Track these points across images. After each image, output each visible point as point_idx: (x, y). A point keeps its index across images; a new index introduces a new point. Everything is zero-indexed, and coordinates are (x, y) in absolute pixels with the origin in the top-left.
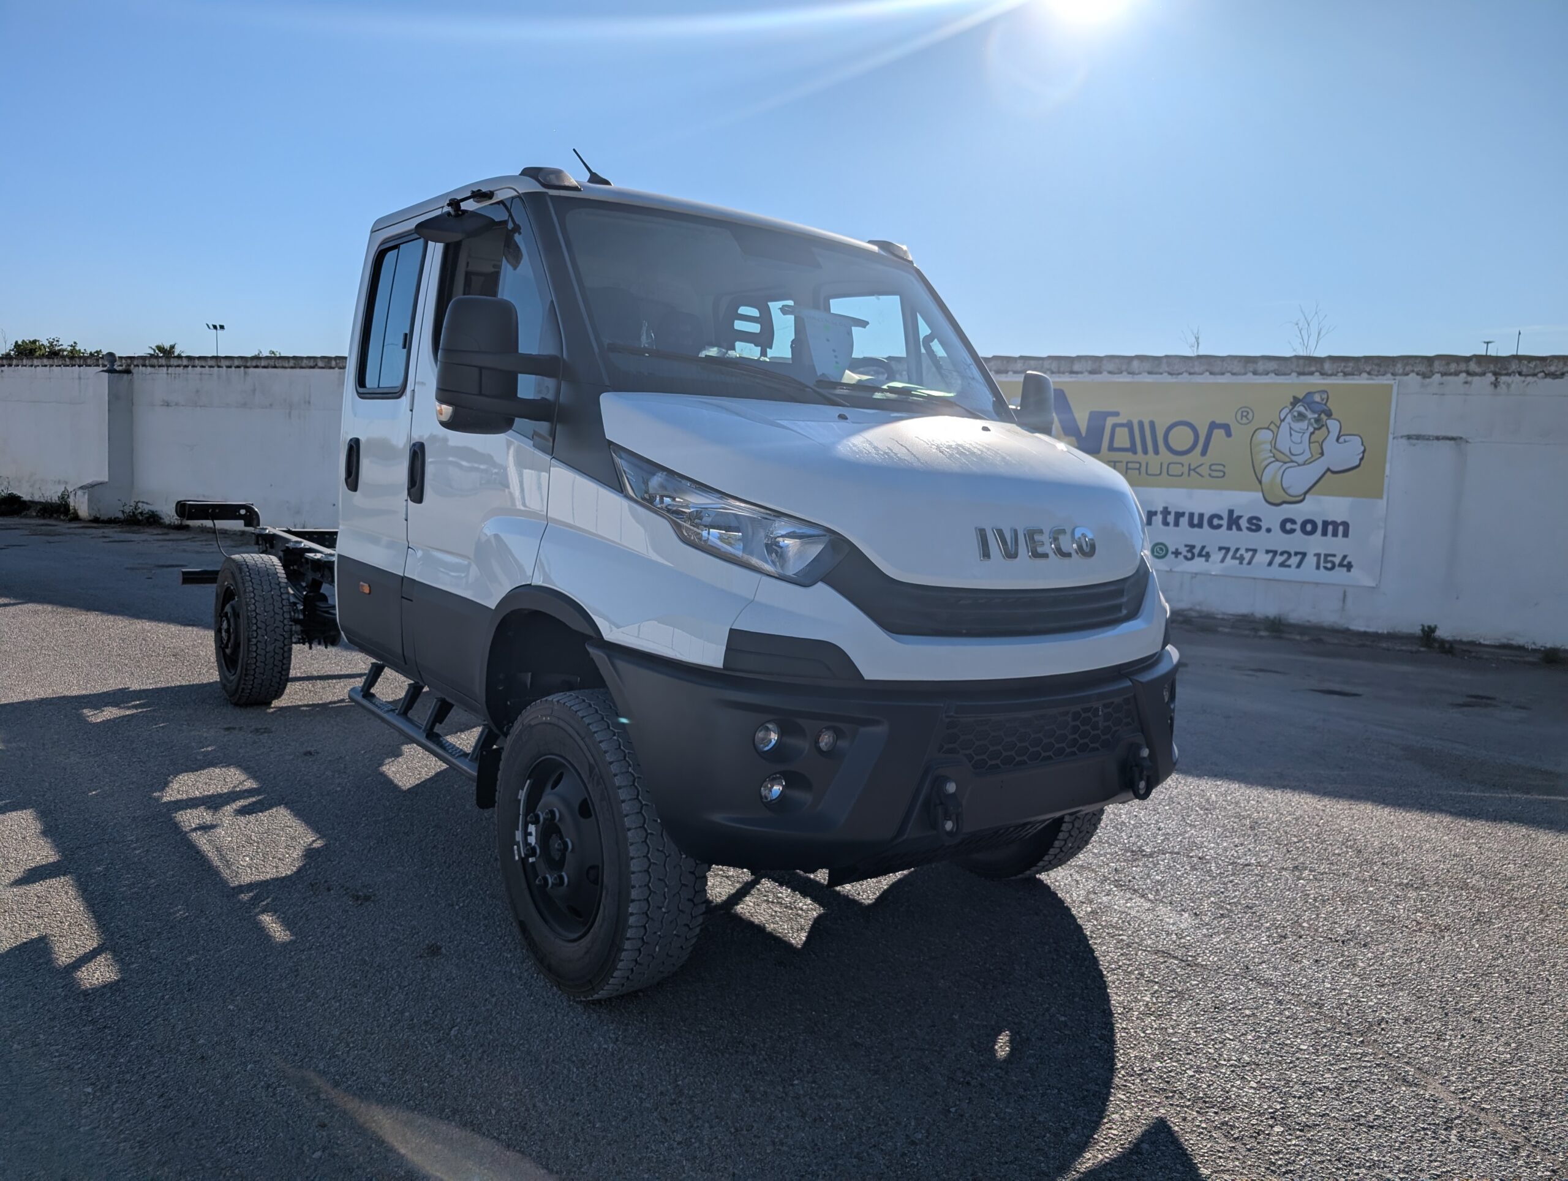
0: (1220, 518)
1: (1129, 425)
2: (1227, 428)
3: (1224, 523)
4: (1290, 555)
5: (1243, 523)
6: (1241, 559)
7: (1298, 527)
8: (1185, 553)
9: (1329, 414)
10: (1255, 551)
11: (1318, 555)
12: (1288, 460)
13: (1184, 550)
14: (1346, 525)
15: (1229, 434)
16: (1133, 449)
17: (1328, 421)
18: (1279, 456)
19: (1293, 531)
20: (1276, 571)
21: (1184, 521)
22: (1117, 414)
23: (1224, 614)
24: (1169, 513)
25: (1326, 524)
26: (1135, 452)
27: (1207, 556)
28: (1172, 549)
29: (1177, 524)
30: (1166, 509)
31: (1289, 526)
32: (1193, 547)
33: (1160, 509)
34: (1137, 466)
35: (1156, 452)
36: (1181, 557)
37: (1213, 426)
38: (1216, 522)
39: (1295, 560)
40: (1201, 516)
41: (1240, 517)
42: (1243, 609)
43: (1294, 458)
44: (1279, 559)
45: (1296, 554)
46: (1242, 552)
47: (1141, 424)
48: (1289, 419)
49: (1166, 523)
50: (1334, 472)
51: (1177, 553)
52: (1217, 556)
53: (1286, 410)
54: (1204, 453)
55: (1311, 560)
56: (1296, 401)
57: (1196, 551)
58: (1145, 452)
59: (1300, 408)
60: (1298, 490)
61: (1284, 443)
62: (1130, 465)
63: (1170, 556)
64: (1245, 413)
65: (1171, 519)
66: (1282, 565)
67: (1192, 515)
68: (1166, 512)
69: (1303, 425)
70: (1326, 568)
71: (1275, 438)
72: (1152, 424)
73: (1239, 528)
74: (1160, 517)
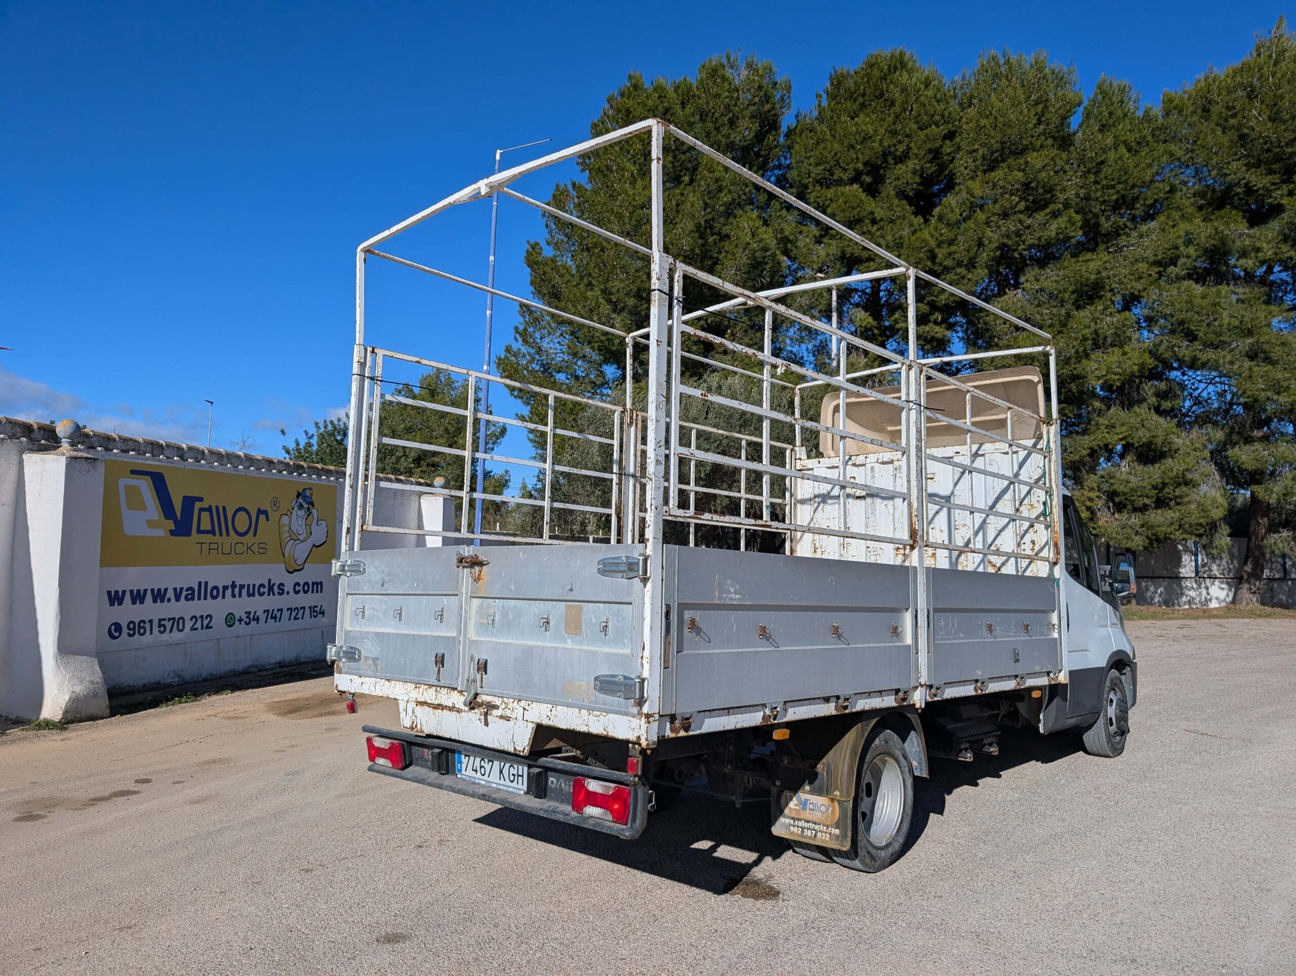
0: (262, 585)
1: (209, 509)
2: (265, 513)
3: (266, 590)
4: (296, 608)
5: (276, 589)
6: (275, 618)
7: (301, 588)
8: (245, 619)
9: (313, 506)
10: (281, 610)
11: (310, 607)
12: (295, 538)
13: (244, 616)
14: (321, 583)
15: (268, 519)
16: (213, 532)
17: (314, 511)
18: (293, 535)
19: (299, 591)
20: (295, 624)
21: (244, 591)
22: (201, 499)
23: (270, 664)
24: (236, 586)
25: (313, 583)
26: (214, 535)
27: (257, 619)
28: (237, 618)
29: (240, 596)
30: (234, 582)
31: (297, 588)
32: (249, 613)
33: (230, 583)
34: (215, 546)
35: (228, 534)
36: (243, 623)
37: (260, 512)
38: (262, 590)
39: (301, 612)
40: (254, 585)
41: (274, 584)
42: (279, 659)
43: (300, 537)
44: (294, 614)
45: (301, 608)
46: (275, 612)
47: (217, 507)
48: (296, 508)
49: (234, 596)
50: (317, 547)
51: (240, 620)
52: (263, 617)
53: (294, 501)
54: (255, 535)
55: (307, 611)
56: (299, 495)
57: (251, 616)
58: (221, 535)
59: (301, 500)
60: (300, 562)
61: (295, 527)
62: (212, 546)
63: (237, 623)
64: (275, 503)
65: (237, 591)
66: (296, 618)
67: (249, 586)
68: (234, 586)
69: (302, 513)
70: (315, 617)
71: (290, 521)
72: (224, 508)
73: (274, 594)
74: (230, 590)
